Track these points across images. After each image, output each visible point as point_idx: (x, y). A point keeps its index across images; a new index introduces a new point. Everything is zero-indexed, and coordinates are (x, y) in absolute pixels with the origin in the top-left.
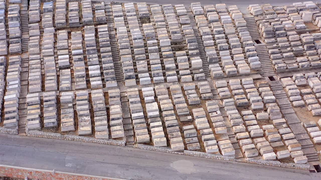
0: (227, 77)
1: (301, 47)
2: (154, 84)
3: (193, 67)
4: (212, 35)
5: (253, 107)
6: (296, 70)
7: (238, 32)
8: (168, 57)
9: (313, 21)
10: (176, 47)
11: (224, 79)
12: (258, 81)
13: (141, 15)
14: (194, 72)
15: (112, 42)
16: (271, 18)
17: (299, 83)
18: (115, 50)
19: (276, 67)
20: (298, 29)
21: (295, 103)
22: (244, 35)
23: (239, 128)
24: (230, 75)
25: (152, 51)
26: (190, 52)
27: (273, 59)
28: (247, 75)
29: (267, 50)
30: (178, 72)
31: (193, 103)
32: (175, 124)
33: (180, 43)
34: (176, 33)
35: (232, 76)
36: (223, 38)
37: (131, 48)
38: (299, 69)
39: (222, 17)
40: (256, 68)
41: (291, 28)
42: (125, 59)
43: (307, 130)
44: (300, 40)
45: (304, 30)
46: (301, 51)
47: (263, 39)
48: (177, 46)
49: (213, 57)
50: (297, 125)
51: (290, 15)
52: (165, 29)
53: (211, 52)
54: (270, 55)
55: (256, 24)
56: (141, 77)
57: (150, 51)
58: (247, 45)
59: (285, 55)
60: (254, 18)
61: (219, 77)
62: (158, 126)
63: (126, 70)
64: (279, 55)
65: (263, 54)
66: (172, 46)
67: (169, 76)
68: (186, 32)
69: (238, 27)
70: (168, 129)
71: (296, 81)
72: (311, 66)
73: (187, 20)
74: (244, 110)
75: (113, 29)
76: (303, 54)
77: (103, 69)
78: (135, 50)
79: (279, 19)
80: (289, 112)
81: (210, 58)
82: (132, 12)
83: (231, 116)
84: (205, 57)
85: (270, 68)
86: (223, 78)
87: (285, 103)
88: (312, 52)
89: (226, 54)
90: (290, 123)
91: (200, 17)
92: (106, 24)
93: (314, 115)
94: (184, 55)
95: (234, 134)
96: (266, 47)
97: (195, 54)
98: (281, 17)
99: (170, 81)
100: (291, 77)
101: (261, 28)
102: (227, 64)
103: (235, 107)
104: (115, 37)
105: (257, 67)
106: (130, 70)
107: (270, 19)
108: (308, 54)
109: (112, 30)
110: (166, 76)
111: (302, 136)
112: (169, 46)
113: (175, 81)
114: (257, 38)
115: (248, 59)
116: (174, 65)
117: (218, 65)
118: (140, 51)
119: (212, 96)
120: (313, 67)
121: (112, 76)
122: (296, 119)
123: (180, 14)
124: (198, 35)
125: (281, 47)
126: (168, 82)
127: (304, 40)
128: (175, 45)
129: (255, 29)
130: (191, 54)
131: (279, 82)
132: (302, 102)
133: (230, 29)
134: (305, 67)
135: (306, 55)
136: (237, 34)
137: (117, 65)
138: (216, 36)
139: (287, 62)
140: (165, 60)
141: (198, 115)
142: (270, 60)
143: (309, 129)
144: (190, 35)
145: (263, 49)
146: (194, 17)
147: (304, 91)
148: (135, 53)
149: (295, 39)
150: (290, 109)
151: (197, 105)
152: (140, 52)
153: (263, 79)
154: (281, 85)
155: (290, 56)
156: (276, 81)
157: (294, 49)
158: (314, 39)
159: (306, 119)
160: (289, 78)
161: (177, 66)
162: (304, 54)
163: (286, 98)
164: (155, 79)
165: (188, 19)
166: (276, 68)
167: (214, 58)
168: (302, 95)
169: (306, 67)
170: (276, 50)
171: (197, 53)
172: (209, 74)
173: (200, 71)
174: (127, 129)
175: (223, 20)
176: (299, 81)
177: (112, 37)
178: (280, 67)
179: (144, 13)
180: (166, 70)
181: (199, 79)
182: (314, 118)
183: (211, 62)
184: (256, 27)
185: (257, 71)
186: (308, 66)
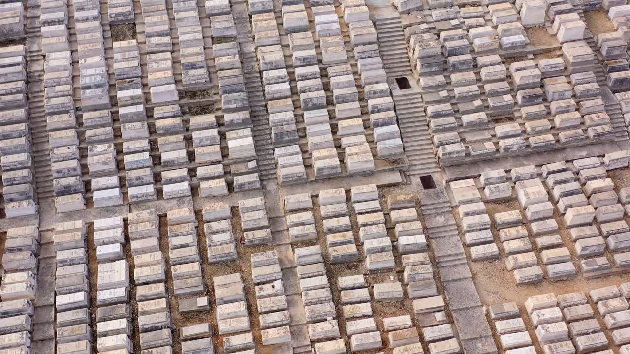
0: (316, 181)
1: (508, 98)
2: (130, 204)
3: (232, 156)
4: (287, 67)
5: (369, 264)
6: (489, 160)
7: (356, 58)
8: (168, 132)
9: (548, 24)
10: (193, 103)
11: (308, 185)
12: (391, 189)
13: (111, 17)
14: (233, 169)
15: (32, 93)
16: (443, 17)
17: (493, 194)
18: (37, 115)
19: (440, 153)
20: (506, 49)
21: (475, 252)
22: (368, 67)
23: (322, 329)
24: (323, 176)
25: (130, 119)
26: (228, 117)
27: (436, 131)
28: (366, 175)
29: (422, 107)
30: (192, 172)
31: (218, 259)
32: (160, 325)
33: (204, 92)
34: (193, 66)
35: (330, 179)
36: (314, 77)
37: (78, 109)
38: (498, 155)
39: (317, 19)
40: (390, 155)
41: (488, 46)
42: (59, 141)
43: (493, 329)
44: (510, 76)
45: (521, 50)
46: (508, 106)
47: (416, 76)
48: (195, 101)
49: (286, 128)
50: (470, 312)
51: (491, 8)
52: (168, 55)
53: (281, 116)
54: (428, 119)
55: (403, 35)
56: (97, 188)
57: (125, 119)
58: (375, 93)
59: (466, 119)
60: (399, 18)
61: (296, 180)
62: (116, 332)
63: (58, 172)
64: (452, 119)
65: (412, 117)
66: (183, 101)
67: (170, 182)
68: (220, 64)
69: (357, 45)
70: (143, 338)
71: (487, 191)
72: (528, 146)
73: (228, 28)
74: (348, 271)
75: (38, 55)
76: (513, 114)
77: (3, 169)
78: (86, 115)
79: (462, 20)
80: (457, 277)
81: (278, 131)
82: (89, 9)
83: (306, 295)
84: (267, 127)
85: (428, 154)
86: (306, 183)
87: (449, 252)
88: (534, 109)
89: (320, 119)
90: (454, 308)
91: (261, 20)
92: (22, 41)
93: (518, 282)
94: (211, 127)
95: (309, 343)
96: (422, 98)
97: (240, 121)
98: (466, 15)
99: (171, 197)
100: (477, 177)
101: (413, 47)
102: (318, 146)
103: (321, 268)
104: (42, 78)
105: (393, 152)
106: (69, 171)
107: (439, 21)
108: (524, 116)
109: (36, 58)
110: (163, 182)
111: (479, 345)
112: (175, 102)
113: (184, 195)
114: (403, 71)
115: (372, 130)
116: (183, 154)
117: (296, 148)
118: (97, 120)
119: (270, 236)
120: (535, 150)
121: (21, 187)
122: (472, 296)
123: (213, 12)
124: (253, 67)
125: (459, 97)
126: (165, 197)
127: (517, 78)
128: (191, 98)
129: (399, 49)
130: (228, 123)
131: (443, 193)
132: (493, 248)
133: (334, 52)
134: (513, 150)
135: (521, 117)
136: (353, 63)
137: (42, 154)
138: (299, 71)
139: (469, 137)
140: (161, 140)
141: (222, 296)
142: (429, 131)
143: (500, 326)
144: (230, 72)
145: (413, 103)
146: (250, 17)
147: (503, 216)
148: (85, 125)
149: (497, 77)
150: (460, 268)
151: (227, 265)
152: (99, 122)
153: (406, 184)
154: (448, 202)
155: (478, 121)
156: (437, 189)
157: (491, 102)
158: (543, 73)
159: (497, 293)
160: (471, 181)
161: (191, 156)
162: (516, 114)
163: (455, 235)
164: (132, 191)
165: (231, 25)
166: (441, 156)
167: (287, 133)
168: (495, 227)
169: (516, 149)
170: (447, 107)
171: (243, 120)
172: (272, 172)
173: (249, 167)
174: (41, 338)
175: (318, 28)
176: (494, 190)
177: (33, 80)
178: (450, 154)
179: (119, 10)
180: (164, 166)
181: (246, 188)
182: (519, 289)
183: (280, 141)
184: (403, 44)
185: (394, 162)
186: (520, 147)
